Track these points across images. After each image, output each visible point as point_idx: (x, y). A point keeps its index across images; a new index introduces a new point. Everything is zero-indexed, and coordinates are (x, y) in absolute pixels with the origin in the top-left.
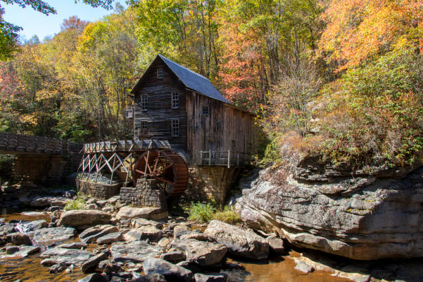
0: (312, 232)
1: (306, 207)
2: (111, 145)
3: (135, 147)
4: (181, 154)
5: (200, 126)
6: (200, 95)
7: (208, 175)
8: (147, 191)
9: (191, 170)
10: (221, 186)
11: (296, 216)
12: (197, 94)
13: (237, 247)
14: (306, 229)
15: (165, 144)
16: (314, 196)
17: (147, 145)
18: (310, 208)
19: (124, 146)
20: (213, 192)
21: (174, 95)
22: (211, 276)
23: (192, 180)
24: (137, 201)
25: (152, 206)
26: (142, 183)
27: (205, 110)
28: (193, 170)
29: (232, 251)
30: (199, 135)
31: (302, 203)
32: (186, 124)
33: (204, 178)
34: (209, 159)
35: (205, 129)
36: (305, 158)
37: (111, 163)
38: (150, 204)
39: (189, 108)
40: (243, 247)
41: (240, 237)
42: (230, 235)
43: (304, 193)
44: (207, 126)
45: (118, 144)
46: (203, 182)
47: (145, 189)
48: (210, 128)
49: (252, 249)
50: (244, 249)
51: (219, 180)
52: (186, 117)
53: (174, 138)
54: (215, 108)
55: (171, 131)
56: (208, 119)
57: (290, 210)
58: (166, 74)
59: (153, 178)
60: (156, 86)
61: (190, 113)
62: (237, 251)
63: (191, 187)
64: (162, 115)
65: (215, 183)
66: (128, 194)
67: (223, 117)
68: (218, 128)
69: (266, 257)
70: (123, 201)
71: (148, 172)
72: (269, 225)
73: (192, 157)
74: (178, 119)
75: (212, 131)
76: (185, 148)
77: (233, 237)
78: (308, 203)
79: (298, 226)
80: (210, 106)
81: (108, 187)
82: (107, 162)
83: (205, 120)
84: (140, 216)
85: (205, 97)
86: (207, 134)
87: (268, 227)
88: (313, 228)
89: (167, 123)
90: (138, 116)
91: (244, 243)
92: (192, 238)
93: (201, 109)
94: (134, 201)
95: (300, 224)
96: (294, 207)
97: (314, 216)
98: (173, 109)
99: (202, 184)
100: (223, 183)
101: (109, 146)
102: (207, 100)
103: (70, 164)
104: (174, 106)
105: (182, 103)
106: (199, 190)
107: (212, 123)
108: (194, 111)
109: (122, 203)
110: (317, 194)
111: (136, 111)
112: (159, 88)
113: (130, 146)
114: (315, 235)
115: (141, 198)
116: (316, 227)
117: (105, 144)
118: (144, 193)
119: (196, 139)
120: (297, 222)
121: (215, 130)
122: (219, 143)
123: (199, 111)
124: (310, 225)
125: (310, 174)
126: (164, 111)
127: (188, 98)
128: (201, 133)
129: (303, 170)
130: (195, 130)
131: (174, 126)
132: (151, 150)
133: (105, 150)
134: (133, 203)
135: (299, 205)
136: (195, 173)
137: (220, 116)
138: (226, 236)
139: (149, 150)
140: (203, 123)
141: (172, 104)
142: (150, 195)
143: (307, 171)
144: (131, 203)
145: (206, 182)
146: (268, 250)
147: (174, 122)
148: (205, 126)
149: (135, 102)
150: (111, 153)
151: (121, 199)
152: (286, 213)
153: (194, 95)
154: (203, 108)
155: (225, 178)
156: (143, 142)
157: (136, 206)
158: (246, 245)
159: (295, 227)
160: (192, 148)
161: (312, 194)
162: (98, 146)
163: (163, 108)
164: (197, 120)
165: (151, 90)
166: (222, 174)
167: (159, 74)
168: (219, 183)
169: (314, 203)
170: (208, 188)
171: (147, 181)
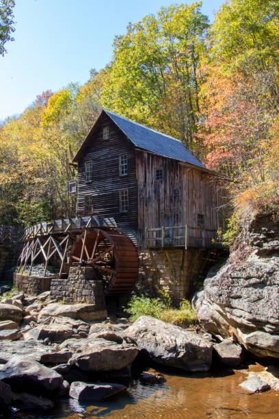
0: (266, 329)
1: (260, 291)
2: (48, 226)
3: (73, 227)
4: (131, 236)
5: (153, 195)
6: (153, 156)
7: (164, 262)
8: (81, 283)
9: (143, 256)
10: (180, 276)
11: (246, 304)
12: (149, 154)
13: (161, 351)
14: (259, 325)
15: (110, 222)
16: (270, 273)
17: (85, 223)
18: (265, 291)
19: (60, 227)
20: (170, 285)
21: (122, 158)
22: (90, 385)
23: (145, 270)
24: (69, 296)
25: (85, 301)
26: (74, 271)
27: (159, 174)
28: (145, 256)
29: (154, 357)
30: (152, 208)
31: (255, 285)
32: (136, 194)
33: (159, 266)
34: (162, 238)
35: (159, 200)
36: (257, 216)
37: (46, 249)
38: (83, 300)
39: (140, 173)
40: (169, 351)
41: (168, 337)
42: (154, 335)
43: (258, 270)
44: (162, 196)
45: (54, 225)
46: (158, 271)
47: (78, 279)
48: (165, 198)
49: (181, 354)
50: (170, 354)
51: (178, 268)
52: (136, 185)
53: (123, 214)
54: (171, 170)
55: (118, 205)
56: (163, 186)
57: (239, 297)
58: (113, 132)
59: (90, 265)
60: (101, 149)
61: (141, 180)
62: (160, 356)
63: (144, 278)
64: (109, 185)
65: (173, 272)
66: (59, 288)
67: (181, 182)
68: (175, 197)
69: (206, 369)
70: (53, 296)
71: (85, 257)
72: (224, 325)
73: (143, 238)
74: (127, 189)
75: (167, 202)
76: (135, 226)
77: (158, 337)
78: (262, 284)
79: (249, 320)
80: (165, 169)
81: (41, 279)
82: (42, 248)
83: (159, 186)
84: (65, 314)
85: (158, 157)
86: (162, 206)
87: (223, 327)
88: (268, 323)
89: (114, 196)
90: (82, 189)
91: (172, 346)
92: (100, 337)
93: (154, 173)
94: (65, 296)
95: (251, 317)
96: (244, 292)
97: (269, 303)
98: (121, 177)
99: (157, 275)
100: (184, 273)
101: (45, 228)
102: (161, 161)
103: (13, 255)
104: (123, 173)
105: (132, 168)
106: (152, 282)
107: (168, 192)
108: (145, 176)
109: (52, 299)
110: (274, 271)
111: (80, 183)
112: (105, 151)
113: (67, 225)
114: (272, 333)
115: (73, 292)
116: (272, 321)
117: (42, 226)
118: (77, 285)
119: (148, 213)
120: (248, 315)
121: (171, 200)
122: (177, 217)
123: (151, 176)
124: (263, 319)
125: (265, 240)
126: (111, 180)
127: (138, 161)
128: (153, 205)
129: (256, 235)
130: (147, 202)
131: (123, 198)
132: (90, 230)
133: (42, 233)
134: (64, 298)
135: (250, 289)
136: (147, 260)
137: (177, 181)
138: (149, 335)
139: (87, 229)
140: (156, 192)
141: (120, 170)
142: (84, 287)
143: (262, 237)
144: (61, 299)
145: (162, 271)
146: (209, 358)
147: (123, 192)
148: (159, 196)
149: (79, 172)
150: (47, 237)
151: (51, 294)
152: (235, 303)
153: (146, 155)
154: (157, 171)
155: (185, 264)
156: (82, 220)
157: (68, 302)
158: (174, 349)
159: (245, 322)
160: (144, 227)
161: (267, 270)
162: (35, 229)
163: (109, 177)
164: (150, 189)
165: (96, 155)
166: (181, 259)
167: (106, 133)
168: (178, 273)
169: (270, 285)
170: (164, 279)
171: (80, 269)
